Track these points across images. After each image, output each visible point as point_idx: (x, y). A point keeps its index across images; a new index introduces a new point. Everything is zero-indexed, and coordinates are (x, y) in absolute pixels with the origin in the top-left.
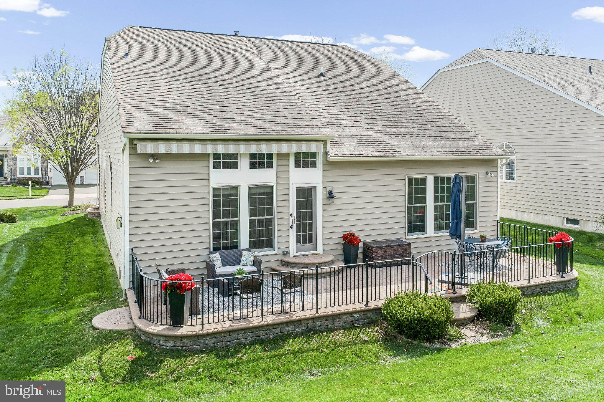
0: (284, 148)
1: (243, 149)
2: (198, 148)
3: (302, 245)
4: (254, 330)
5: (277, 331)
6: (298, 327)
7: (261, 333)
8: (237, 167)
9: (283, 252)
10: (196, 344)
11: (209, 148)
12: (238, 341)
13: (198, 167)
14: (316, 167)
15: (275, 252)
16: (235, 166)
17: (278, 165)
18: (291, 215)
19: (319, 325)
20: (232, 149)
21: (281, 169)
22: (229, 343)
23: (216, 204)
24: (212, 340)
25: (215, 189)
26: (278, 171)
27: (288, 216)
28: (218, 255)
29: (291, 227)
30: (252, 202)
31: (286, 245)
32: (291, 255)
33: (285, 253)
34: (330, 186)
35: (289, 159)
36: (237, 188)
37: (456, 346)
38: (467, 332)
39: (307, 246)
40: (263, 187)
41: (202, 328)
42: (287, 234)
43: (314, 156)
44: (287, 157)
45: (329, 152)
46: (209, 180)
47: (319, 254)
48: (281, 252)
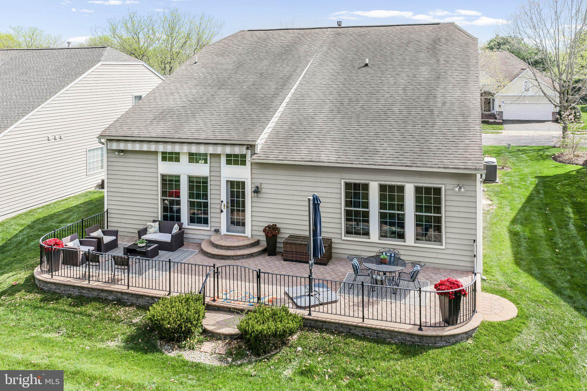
0: (219, 150)
1: (185, 149)
2: (153, 147)
3: (236, 226)
4: (80, 288)
5: (96, 293)
6: (110, 296)
7: (84, 292)
8: (179, 161)
9: (215, 230)
10: (45, 287)
11: (161, 148)
12: (69, 292)
13: (150, 159)
14: (245, 165)
15: (208, 229)
16: (178, 160)
17: (210, 162)
18: (222, 202)
19: (126, 298)
20: (177, 148)
21: (213, 164)
22: (64, 292)
23: (164, 186)
24: (53, 287)
25: (163, 176)
26: (211, 167)
27: (219, 202)
28: (157, 224)
29: (222, 211)
30: (191, 188)
31: (217, 225)
32: (222, 234)
33: (217, 231)
34: (257, 182)
35: (220, 158)
36: (179, 176)
37: (173, 354)
38: (208, 346)
39: (239, 228)
40: (200, 178)
41: (52, 277)
42: (218, 216)
43: (244, 156)
44: (219, 156)
45: (256, 154)
46: (157, 168)
47: (247, 237)
48: (213, 229)
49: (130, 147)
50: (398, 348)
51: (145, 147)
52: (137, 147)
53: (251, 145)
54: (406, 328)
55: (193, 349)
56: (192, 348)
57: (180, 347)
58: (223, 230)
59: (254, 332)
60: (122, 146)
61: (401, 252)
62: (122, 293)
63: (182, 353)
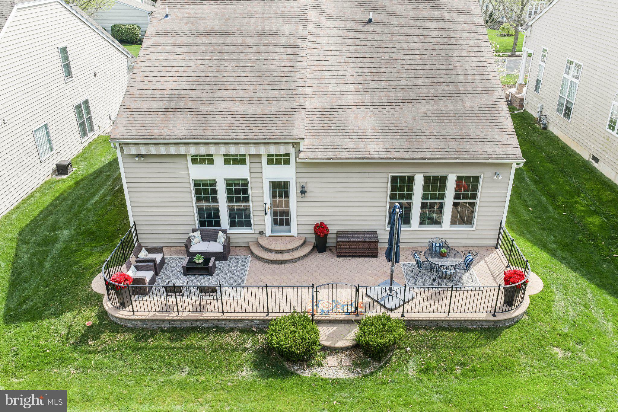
1: (222, 150)
2: (182, 150)
3: (279, 226)
7: (176, 323)
8: (212, 163)
9: (259, 232)
13: (179, 164)
14: (289, 164)
15: (252, 231)
17: (250, 163)
18: (265, 204)
21: (253, 165)
22: (152, 326)
23: (198, 192)
25: (195, 180)
26: (250, 168)
27: (262, 204)
28: (198, 234)
29: (266, 214)
30: (229, 191)
31: (262, 227)
32: (267, 235)
33: (261, 233)
34: (303, 181)
35: (261, 158)
36: (215, 180)
37: (307, 373)
38: (332, 360)
39: (284, 228)
40: (238, 180)
41: (134, 314)
42: (262, 218)
43: (287, 155)
44: (260, 156)
45: (302, 151)
46: (188, 173)
47: (293, 236)
48: (257, 232)
49: (153, 150)
50: (481, 334)
51: (173, 150)
52: (163, 150)
53: (295, 143)
54: (483, 316)
55: (322, 366)
56: (320, 365)
57: (309, 366)
58: (268, 232)
59: (378, 345)
60: (143, 150)
61: (448, 241)
62: (218, 320)
63: (314, 371)
